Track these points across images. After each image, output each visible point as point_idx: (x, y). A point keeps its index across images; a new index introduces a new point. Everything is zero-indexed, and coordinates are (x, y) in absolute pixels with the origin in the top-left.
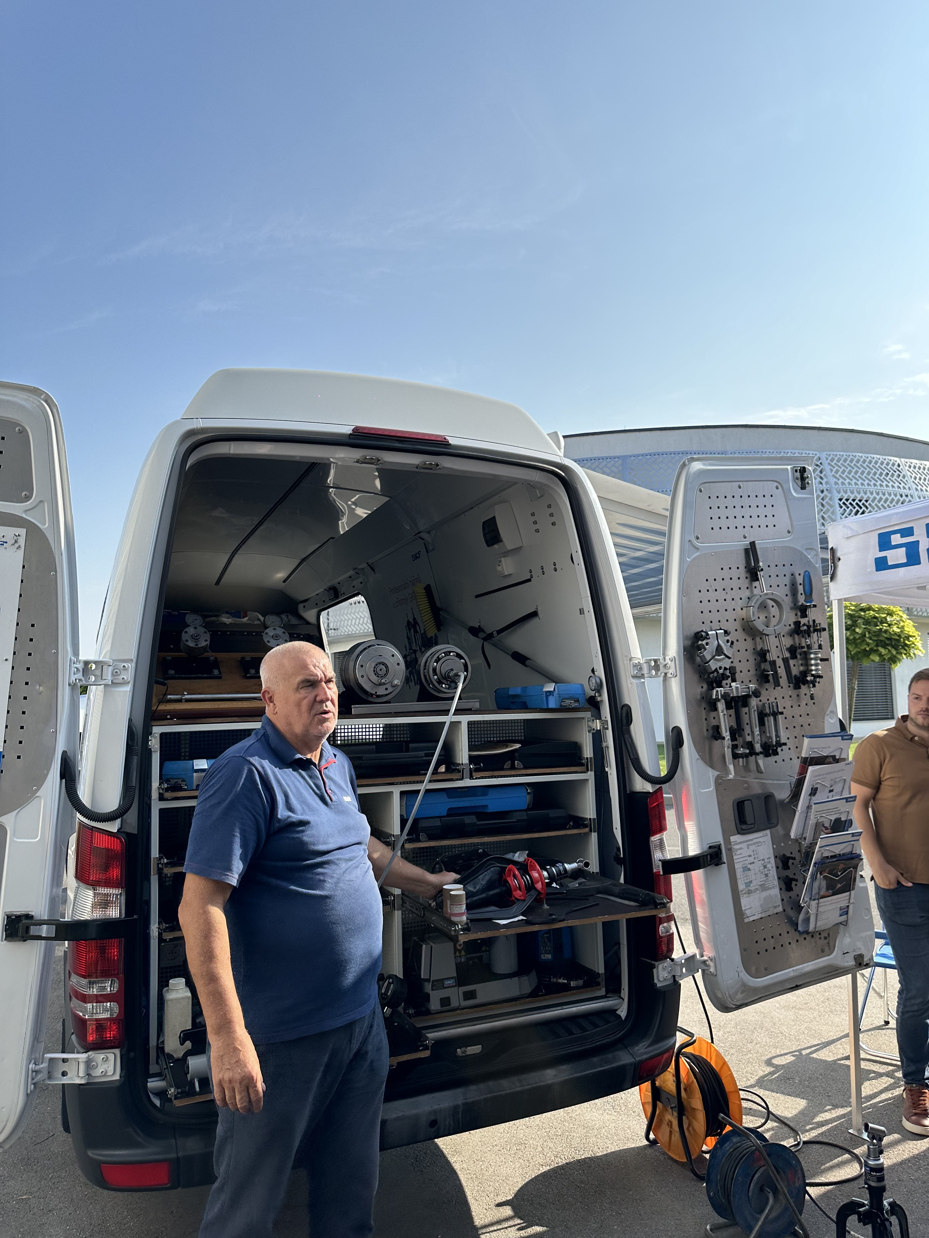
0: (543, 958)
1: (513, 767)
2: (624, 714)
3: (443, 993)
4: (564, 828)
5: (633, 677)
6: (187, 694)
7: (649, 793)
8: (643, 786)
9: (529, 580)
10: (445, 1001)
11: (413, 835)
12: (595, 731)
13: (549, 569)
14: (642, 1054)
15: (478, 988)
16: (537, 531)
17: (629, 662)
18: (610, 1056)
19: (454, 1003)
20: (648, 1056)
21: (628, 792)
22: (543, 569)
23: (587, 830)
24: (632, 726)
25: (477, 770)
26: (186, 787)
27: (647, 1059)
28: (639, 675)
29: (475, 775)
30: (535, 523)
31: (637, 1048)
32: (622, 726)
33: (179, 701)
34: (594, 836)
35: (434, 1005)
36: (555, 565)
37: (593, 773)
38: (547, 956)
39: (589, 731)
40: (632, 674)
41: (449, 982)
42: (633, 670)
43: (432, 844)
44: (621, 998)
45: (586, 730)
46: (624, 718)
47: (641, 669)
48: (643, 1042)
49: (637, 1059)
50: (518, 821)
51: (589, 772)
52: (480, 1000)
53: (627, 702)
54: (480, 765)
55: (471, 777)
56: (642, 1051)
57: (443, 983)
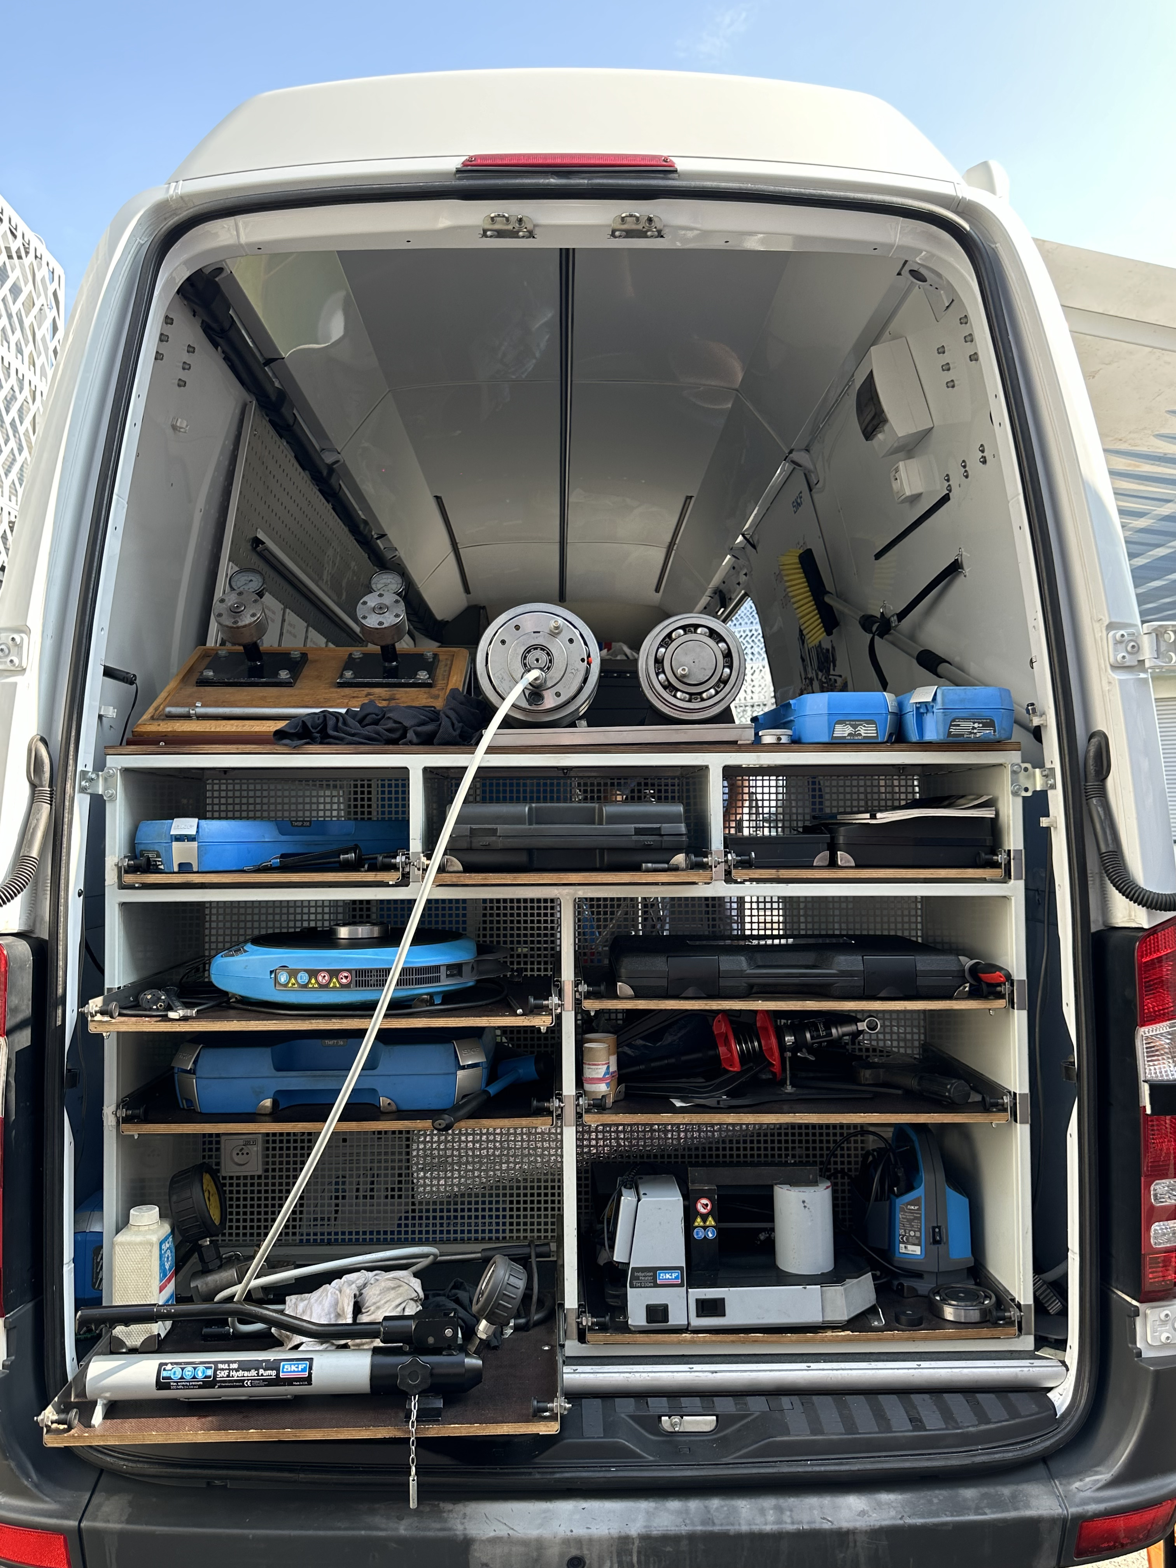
0: (903, 1250)
1: (833, 864)
2: (1092, 754)
3: (656, 1297)
4: (948, 996)
5: (1114, 667)
6: (202, 706)
7: (1141, 929)
8: (1130, 915)
9: (945, 499)
10: (657, 1313)
11: (599, 986)
12: (1029, 794)
13: (974, 464)
14: (1085, 1502)
15: (731, 1295)
16: (951, 384)
17: (1105, 633)
18: (1006, 1491)
19: (676, 1318)
20: (1101, 1507)
21: (1094, 928)
22: (964, 467)
23: (1001, 1003)
24: (1110, 781)
25: (746, 864)
26: (162, 867)
27: (1097, 1515)
28: (1130, 661)
29: (736, 874)
30: (947, 368)
31: (1078, 1484)
32: (1086, 781)
33: (187, 717)
34: (1019, 1020)
35: (637, 1317)
36: (983, 451)
37: (1021, 884)
38: (910, 1247)
39: (1015, 794)
40: (1112, 660)
41: (668, 1276)
42: (1115, 650)
43: (642, 1004)
44: (1063, 1363)
45: (1008, 791)
46: (1091, 762)
47: (1136, 649)
48: (1096, 1473)
49: (1073, 1510)
50: (843, 973)
51: (1012, 881)
52: (733, 1317)
53: (1100, 725)
54: (750, 855)
55: (729, 878)
56: (1088, 1494)
57: (655, 1278)
